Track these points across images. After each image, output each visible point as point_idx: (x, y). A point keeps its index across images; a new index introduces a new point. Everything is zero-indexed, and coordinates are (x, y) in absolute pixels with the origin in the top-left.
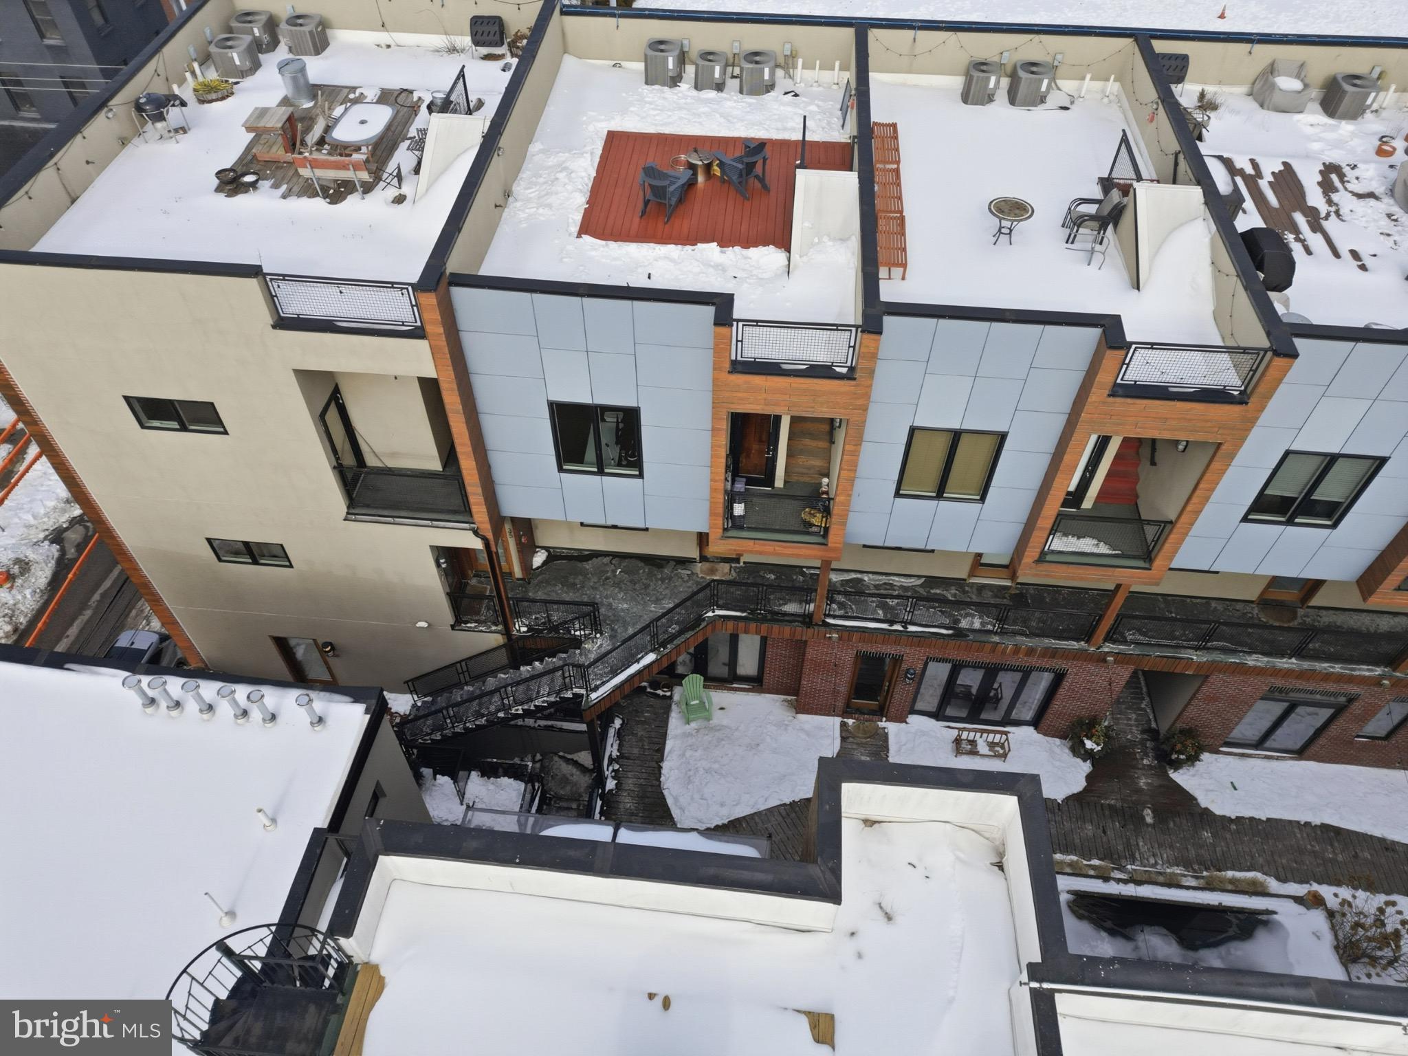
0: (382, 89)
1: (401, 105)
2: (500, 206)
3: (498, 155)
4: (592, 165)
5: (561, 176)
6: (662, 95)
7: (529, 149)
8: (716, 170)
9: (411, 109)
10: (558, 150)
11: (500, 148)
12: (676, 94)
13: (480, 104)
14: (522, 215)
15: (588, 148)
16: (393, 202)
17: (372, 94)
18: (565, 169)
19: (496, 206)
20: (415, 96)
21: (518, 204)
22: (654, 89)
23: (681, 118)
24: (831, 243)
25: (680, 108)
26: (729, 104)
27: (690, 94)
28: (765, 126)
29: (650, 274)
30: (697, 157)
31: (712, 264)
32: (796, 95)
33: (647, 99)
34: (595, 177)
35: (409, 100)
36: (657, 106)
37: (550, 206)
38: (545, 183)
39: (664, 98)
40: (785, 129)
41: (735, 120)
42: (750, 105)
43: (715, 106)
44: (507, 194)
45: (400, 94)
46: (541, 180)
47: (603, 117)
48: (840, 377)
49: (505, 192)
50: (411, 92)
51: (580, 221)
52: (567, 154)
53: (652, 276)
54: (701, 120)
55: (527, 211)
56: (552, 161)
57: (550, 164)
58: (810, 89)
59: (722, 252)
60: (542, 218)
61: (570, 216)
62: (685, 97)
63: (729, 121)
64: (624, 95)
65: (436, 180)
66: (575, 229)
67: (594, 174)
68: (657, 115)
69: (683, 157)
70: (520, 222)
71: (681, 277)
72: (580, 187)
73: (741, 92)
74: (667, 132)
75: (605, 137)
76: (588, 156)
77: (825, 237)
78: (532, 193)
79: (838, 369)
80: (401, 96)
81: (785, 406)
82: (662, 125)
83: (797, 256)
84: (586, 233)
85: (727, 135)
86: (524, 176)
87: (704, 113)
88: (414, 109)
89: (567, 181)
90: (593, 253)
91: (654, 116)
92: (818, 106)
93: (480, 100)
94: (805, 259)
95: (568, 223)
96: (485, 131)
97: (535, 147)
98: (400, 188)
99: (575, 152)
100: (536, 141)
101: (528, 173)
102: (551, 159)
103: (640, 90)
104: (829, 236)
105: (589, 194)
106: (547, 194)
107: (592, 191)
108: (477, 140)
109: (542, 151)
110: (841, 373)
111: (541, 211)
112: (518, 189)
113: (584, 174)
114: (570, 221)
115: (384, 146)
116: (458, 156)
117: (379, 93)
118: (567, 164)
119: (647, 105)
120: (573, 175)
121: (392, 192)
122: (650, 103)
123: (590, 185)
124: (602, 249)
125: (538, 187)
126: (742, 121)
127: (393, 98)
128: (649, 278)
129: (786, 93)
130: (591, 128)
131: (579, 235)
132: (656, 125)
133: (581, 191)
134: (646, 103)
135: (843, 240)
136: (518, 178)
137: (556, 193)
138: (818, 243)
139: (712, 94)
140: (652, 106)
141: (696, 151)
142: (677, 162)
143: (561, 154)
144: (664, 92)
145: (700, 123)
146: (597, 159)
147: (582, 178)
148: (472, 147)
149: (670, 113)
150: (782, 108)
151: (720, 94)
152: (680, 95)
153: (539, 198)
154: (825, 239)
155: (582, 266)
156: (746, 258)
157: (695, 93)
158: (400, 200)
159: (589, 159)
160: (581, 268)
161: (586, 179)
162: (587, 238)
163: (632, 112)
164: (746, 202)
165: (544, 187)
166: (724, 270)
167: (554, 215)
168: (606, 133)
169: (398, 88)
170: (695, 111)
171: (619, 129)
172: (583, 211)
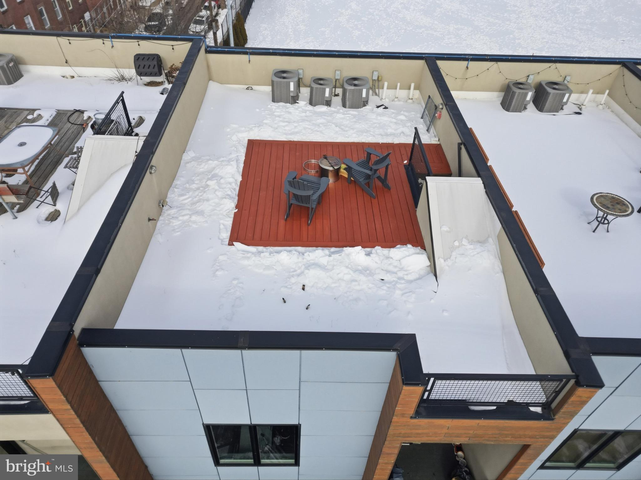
0: (58, 110)
1: (72, 124)
2: (153, 220)
3: (151, 173)
4: (238, 171)
5: (212, 183)
6: (287, 110)
7: (183, 158)
8: (344, 173)
9: (80, 126)
10: (208, 158)
11: (151, 168)
12: (297, 109)
13: (141, 121)
14: (176, 223)
15: (233, 156)
16: (47, 219)
17: (47, 115)
18: (214, 177)
19: (149, 220)
20: (86, 116)
21: (172, 211)
22: (279, 106)
23: (305, 128)
24: (472, 247)
25: (303, 120)
26: (340, 116)
27: (307, 108)
28: (372, 133)
29: (304, 286)
30: (328, 163)
31: (360, 268)
32: (386, 108)
33: (276, 114)
34: (241, 182)
35: (80, 119)
36: (284, 118)
37: (201, 213)
38: (198, 189)
39: (290, 113)
40: (387, 135)
41: (347, 129)
42: (355, 116)
43: (329, 118)
44: (162, 204)
45: (73, 114)
46: (194, 186)
47: (243, 129)
48: (535, 417)
49: (160, 202)
50: (82, 112)
51: (231, 225)
52: (216, 162)
53: (306, 288)
54: (321, 129)
55: (181, 218)
56: (203, 167)
57: (201, 170)
58: (393, 103)
59: (368, 254)
60: (194, 226)
61: (222, 221)
62: (305, 111)
63: (342, 129)
64: (258, 110)
65: (88, 199)
66: (226, 235)
67: (240, 179)
68: (286, 126)
69: (313, 161)
70: (174, 230)
71: (333, 285)
72: (229, 193)
73: (344, 106)
74: (296, 139)
75: (246, 145)
76: (234, 163)
77: (464, 240)
78: (186, 200)
79: (532, 409)
80: (74, 116)
81: (467, 437)
82: (291, 134)
83: (442, 261)
84: (237, 240)
85: (343, 141)
86: (178, 183)
87: (322, 124)
88: (82, 127)
89: (217, 187)
90: (245, 262)
91: (284, 127)
92: (405, 116)
93: (141, 117)
94: (449, 262)
95: (220, 229)
96: (138, 151)
97: (187, 157)
98: (55, 206)
99: (222, 159)
100: (190, 150)
101: (182, 179)
102: (202, 166)
103: (269, 106)
104: (466, 238)
105: (237, 198)
106: (198, 201)
107: (239, 195)
108: (131, 158)
109: (194, 159)
110: (536, 413)
111: (194, 218)
112: (173, 196)
113: (231, 180)
114: (222, 226)
115: (50, 161)
116: (112, 174)
117: (55, 113)
118: (217, 171)
119: (277, 118)
120: (222, 181)
121: (47, 209)
122: (279, 116)
123: (237, 189)
124: (254, 258)
125: (191, 193)
126: (353, 129)
127: (65, 119)
128: (303, 289)
129: (378, 107)
130: (234, 138)
131: (231, 244)
132: (286, 134)
133: (231, 198)
134: (276, 116)
135: (482, 242)
136: (173, 185)
137: (208, 200)
138: (459, 247)
139: (324, 108)
140: (281, 119)
141: (325, 158)
142: (308, 166)
143: (210, 162)
144: (288, 108)
145: (321, 132)
146: (242, 165)
147: (230, 183)
148: (126, 165)
149: (295, 124)
150: (379, 118)
151: (329, 108)
152: (300, 109)
153: (193, 204)
154: (465, 242)
155: (234, 279)
156: (388, 258)
157: (310, 108)
158: (54, 217)
159: (235, 167)
160: (235, 282)
161: (233, 184)
162: (238, 245)
163: (266, 124)
164: (375, 201)
165: (197, 193)
166: (371, 274)
167: (206, 222)
168: (246, 142)
169: (73, 109)
170: (314, 122)
171: (258, 138)
172: (233, 216)
